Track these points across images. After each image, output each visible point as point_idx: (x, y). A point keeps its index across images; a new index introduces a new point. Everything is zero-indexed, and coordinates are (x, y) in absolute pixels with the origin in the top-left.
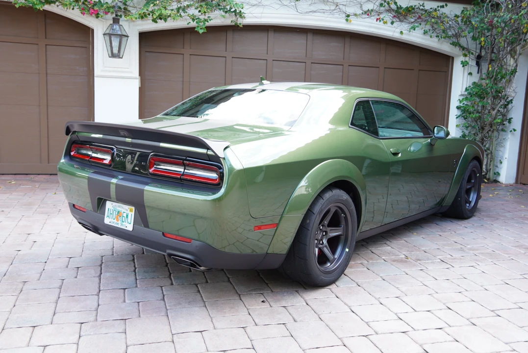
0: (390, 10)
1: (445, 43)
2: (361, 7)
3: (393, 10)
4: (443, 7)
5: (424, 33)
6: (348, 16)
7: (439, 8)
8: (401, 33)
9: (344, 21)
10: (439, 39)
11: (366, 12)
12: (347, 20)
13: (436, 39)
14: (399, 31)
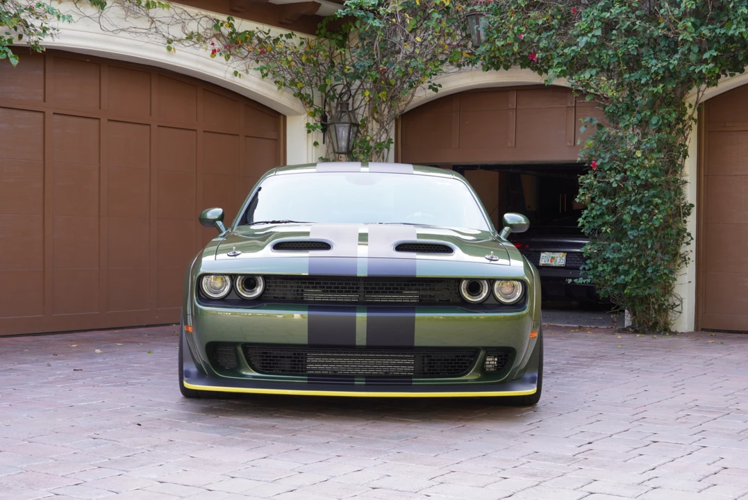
0: (219, 36)
1: (285, 93)
2: (183, 28)
3: (223, 36)
4: (289, 36)
5: (263, 77)
6: (170, 41)
7: (284, 38)
8: (236, 73)
9: (165, 49)
10: (279, 88)
11: (190, 37)
12: (169, 49)
13: (275, 87)
14: (232, 70)
